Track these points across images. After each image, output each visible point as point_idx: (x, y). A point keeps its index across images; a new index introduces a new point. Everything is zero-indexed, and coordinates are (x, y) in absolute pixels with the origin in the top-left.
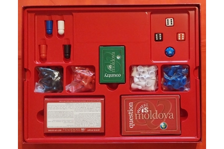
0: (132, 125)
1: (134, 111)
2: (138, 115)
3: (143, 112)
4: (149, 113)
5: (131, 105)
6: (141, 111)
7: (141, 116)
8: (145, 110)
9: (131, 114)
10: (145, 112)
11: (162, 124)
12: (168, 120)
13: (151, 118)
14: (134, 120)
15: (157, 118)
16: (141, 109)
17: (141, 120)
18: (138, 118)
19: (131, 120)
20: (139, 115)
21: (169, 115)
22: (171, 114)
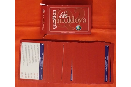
0: (55, 27)
1: (56, 17)
2: (59, 20)
3: (63, 17)
4: (68, 18)
5: (54, 12)
6: (62, 16)
7: (62, 20)
8: (65, 16)
9: (54, 19)
10: (65, 17)
11: (78, 27)
12: (82, 24)
13: (69, 22)
14: (57, 23)
15: (74, 22)
16: (62, 15)
17: (62, 23)
18: (59, 22)
19: (54, 23)
20: (61, 19)
21: (83, 20)
22: (84, 19)
